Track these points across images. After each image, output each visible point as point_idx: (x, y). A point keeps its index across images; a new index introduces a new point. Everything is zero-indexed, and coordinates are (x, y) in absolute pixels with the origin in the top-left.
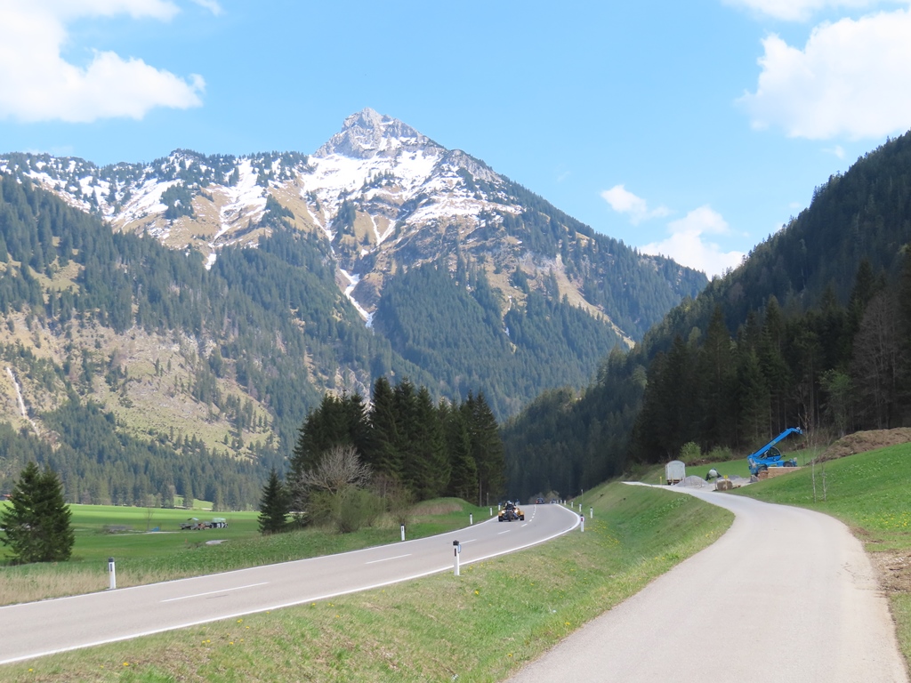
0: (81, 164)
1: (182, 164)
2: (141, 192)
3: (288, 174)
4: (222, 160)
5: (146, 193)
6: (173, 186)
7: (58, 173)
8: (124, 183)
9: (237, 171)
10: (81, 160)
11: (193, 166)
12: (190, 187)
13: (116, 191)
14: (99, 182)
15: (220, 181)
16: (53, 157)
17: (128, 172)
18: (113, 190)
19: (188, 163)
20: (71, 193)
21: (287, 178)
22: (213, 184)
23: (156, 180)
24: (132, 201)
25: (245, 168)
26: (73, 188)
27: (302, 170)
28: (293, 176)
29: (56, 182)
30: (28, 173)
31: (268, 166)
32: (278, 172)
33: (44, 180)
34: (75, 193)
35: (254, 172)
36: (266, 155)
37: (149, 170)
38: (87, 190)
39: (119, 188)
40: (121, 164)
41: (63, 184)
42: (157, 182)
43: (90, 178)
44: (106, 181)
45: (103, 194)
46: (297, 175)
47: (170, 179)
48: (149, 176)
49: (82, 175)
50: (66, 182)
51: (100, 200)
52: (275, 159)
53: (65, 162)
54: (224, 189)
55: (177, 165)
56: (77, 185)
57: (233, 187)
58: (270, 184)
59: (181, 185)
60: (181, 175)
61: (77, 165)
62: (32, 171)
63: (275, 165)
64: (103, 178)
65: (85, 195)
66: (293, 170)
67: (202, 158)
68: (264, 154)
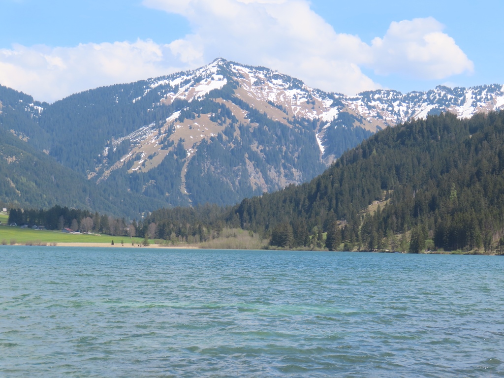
0: (395, 93)
1: (439, 95)
2: (420, 109)
3: (489, 97)
4: (459, 90)
5: (422, 110)
6: (433, 108)
7: (384, 100)
8: (413, 103)
9: (465, 97)
10: (395, 91)
11: (445, 96)
12: (441, 108)
13: (410, 108)
14: (402, 104)
15: (456, 104)
16: (383, 90)
17: (416, 97)
18: (408, 107)
19: (443, 93)
20: (389, 111)
21: (488, 100)
22: (452, 105)
23: (426, 103)
24: (416, 114)
25: (469, 95)
26: (390, 108)
27: (497, 94)
28: (492, 98)
29: (382, 105)
30: (371, 102)
31: (480, 94)
32: (484, 97)
33: (377, 105)
34: (391, 111)
35: (472, 98)
36: (480, 87)
37: (425, 97)
38: (396, 109)
39: (411, 106)
40: (414, 92)
41: (386, 106)
42: (428, 105)
43: (398, 102)
44: (405, 103)
45: (403, 111)
46: (494, 97)
47: (433, 104)
48: (425, 101)
49: (395, 100)
50: (387, 105)
51: (402, 113)
52: (484, 89)
53: (388, 93)
54: (457, 108)
55: (437, 95)
56: (392, 106)
57: (461, 107)
58: (479, 106)
59: (437, 107)
60: (438, 102)
61: (393, 94)
62: (372, 101)
63: (484, 92)
64: (404, 102)
65: (395, 112)
66: (492, 94)
67: (449, 91)
68: (479, 86)
